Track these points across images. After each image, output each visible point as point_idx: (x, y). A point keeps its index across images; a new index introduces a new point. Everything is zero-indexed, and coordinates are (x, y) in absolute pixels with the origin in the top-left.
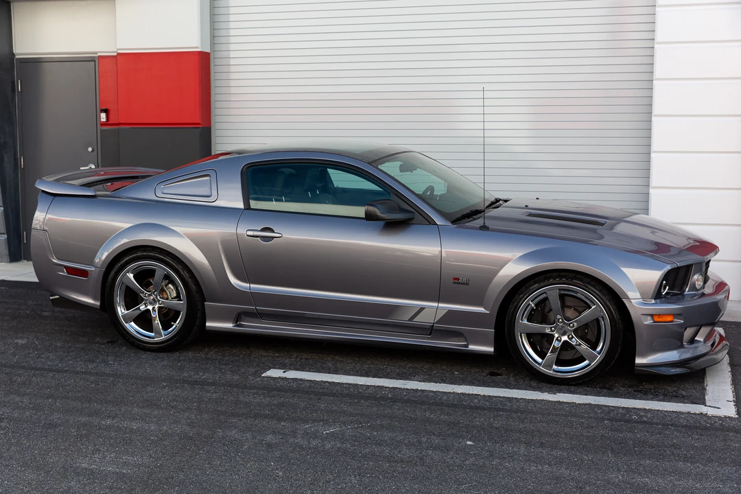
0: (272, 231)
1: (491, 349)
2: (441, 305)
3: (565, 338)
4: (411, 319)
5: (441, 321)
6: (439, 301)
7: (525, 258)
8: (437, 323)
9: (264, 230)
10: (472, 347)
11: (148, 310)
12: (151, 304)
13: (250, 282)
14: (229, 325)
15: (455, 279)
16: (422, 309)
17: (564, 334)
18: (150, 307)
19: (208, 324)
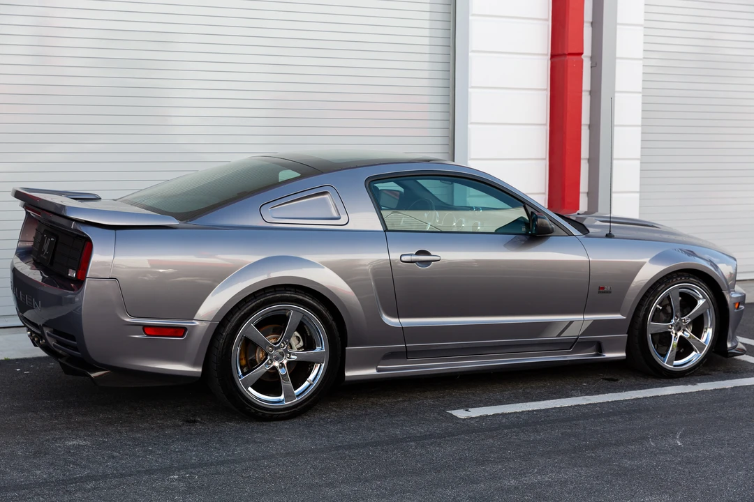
0: (427, 253)
1: (624, 354)
2: (586, 317)
3: (680, 334)
4: (559, 336)
5: (586, 332)
6: (584, 312)
7: (656, 259)
8: (582, 335)
9: (419, 253)
10: (608, 355)
11: (274, 368)
12: (277, 359)
13: (399, 317)
14: (373, 371)
15: (600, 288)
16: (571, 322)
17: (679, 330)
18: (276, 364)
19: (348, 374)
